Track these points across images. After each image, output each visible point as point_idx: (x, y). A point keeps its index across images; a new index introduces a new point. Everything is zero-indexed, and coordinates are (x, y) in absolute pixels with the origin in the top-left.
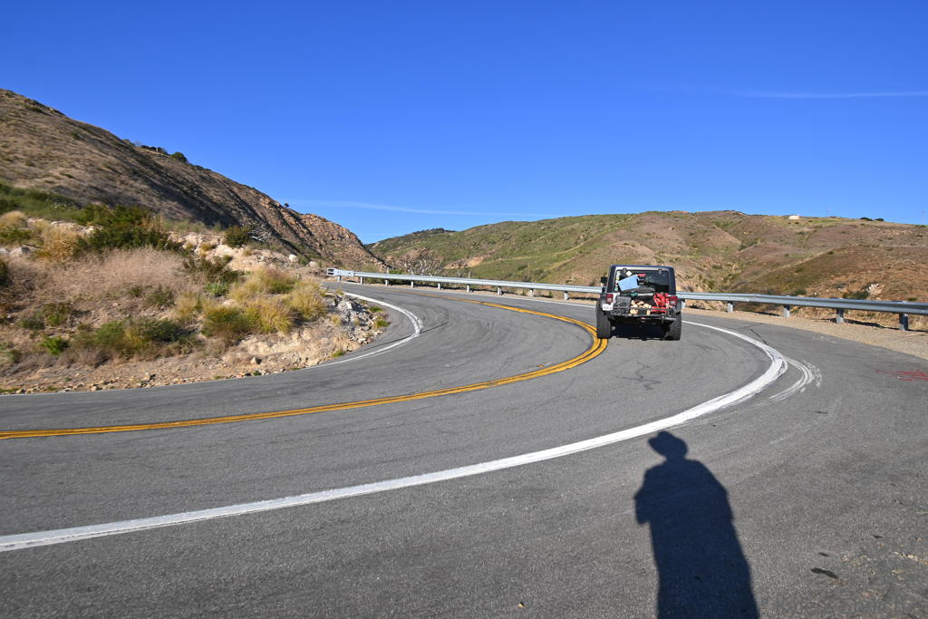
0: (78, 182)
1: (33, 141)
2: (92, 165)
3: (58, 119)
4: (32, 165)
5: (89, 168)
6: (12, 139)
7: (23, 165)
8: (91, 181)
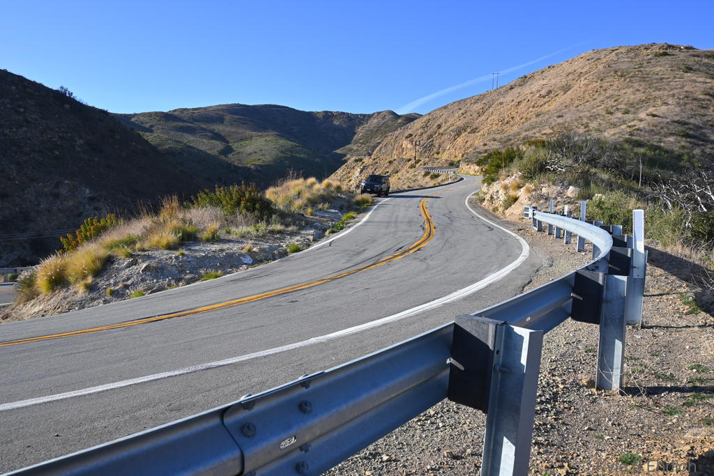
0: (660, 120)
1: (641, 88)
2: (687, 97)
3: (682, 56)
4: (627, 112)
5: (681, 101)
6: (624, 91)
7: (619, 115)
8: (675, 115)
